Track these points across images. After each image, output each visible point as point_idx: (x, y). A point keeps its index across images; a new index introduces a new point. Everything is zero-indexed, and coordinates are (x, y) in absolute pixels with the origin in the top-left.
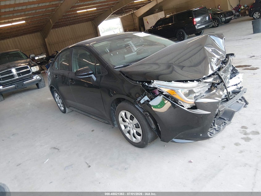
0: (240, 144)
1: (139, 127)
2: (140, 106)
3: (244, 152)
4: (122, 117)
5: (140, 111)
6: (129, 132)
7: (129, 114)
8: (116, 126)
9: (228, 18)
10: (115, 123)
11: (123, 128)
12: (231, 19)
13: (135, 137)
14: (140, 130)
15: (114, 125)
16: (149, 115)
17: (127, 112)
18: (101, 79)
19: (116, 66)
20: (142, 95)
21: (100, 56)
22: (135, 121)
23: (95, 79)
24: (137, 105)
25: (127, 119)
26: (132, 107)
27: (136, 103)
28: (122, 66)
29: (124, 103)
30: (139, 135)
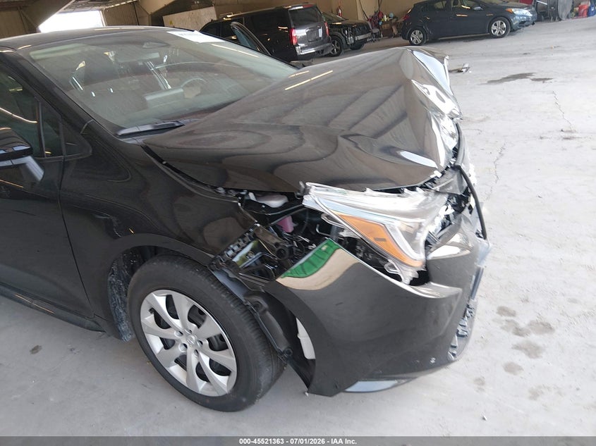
0: (520, 369)
1: (227, 348)
2: (231, 275)
3: (542, 393)
4: (152, 310)
5: (232, 294)
6: (182, 361)
7: (184, 304)
8: (128, 337)
9: (360, 37)
10: (124, 327)
11: (157, 346)
12: (364, 41)
13: (203, 376)
14: (227, 358)
15: (118, 335)
16: (265, 305)
17: (176, 295)
18: (63, 173)
19: (123, 128)
20: (243, 237)
21: (56, 90)
22: (212, 327)
23: (38, 172)
24: (221, 272)
25: (176, 317)
26: (200, 281)
27: (218, 266)
28: (149, 128)
29: (164, 263)
30: (223, 371)
